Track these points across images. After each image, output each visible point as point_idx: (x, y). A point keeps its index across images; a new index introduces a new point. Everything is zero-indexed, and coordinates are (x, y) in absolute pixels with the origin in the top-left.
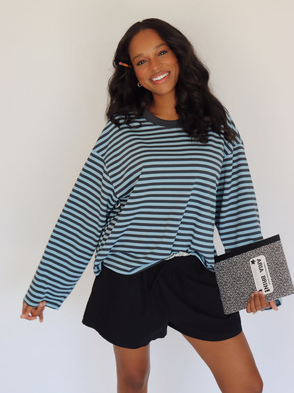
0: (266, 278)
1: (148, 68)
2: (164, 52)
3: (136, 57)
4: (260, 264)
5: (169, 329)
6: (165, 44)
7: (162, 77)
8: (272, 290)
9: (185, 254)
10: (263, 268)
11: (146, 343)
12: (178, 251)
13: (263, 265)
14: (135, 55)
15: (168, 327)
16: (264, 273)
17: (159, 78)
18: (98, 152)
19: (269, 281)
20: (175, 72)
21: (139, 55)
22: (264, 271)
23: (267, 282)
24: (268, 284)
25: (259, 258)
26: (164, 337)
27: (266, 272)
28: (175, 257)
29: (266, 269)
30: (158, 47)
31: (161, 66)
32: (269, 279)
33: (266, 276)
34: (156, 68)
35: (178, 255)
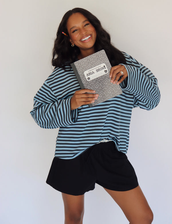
0: (97, 69)
1: (79, 33)
2: (87, 24)
3: (72, 28)
4: (90, 74)
5: (96, 185)
6: (88, 20)
7: (88, 38)
8: (104, 64)
9: (107, 141)
10: (91, 71)
11: (83, 193)
12: (103, 139)
13: (90, 72)
14: (71, 27)
15: (96, 184)
16: (95, 71)
17: (86, 39)
18: (48, 83)
19: (99, 67)
20: (94, 35)
21: (74, 27)
22: (93, 71)
23: (100, 68)
24: (101, 67)
25: (86, 75)
26: (93, 190)
27: (94, 69)
28: (101, 143)
29: (92, 70)
30: (84, 22)
31: (86, 31)
32: (97, 67)
33: (96, 69)
34: (84, 33)
35: (102, 141)
